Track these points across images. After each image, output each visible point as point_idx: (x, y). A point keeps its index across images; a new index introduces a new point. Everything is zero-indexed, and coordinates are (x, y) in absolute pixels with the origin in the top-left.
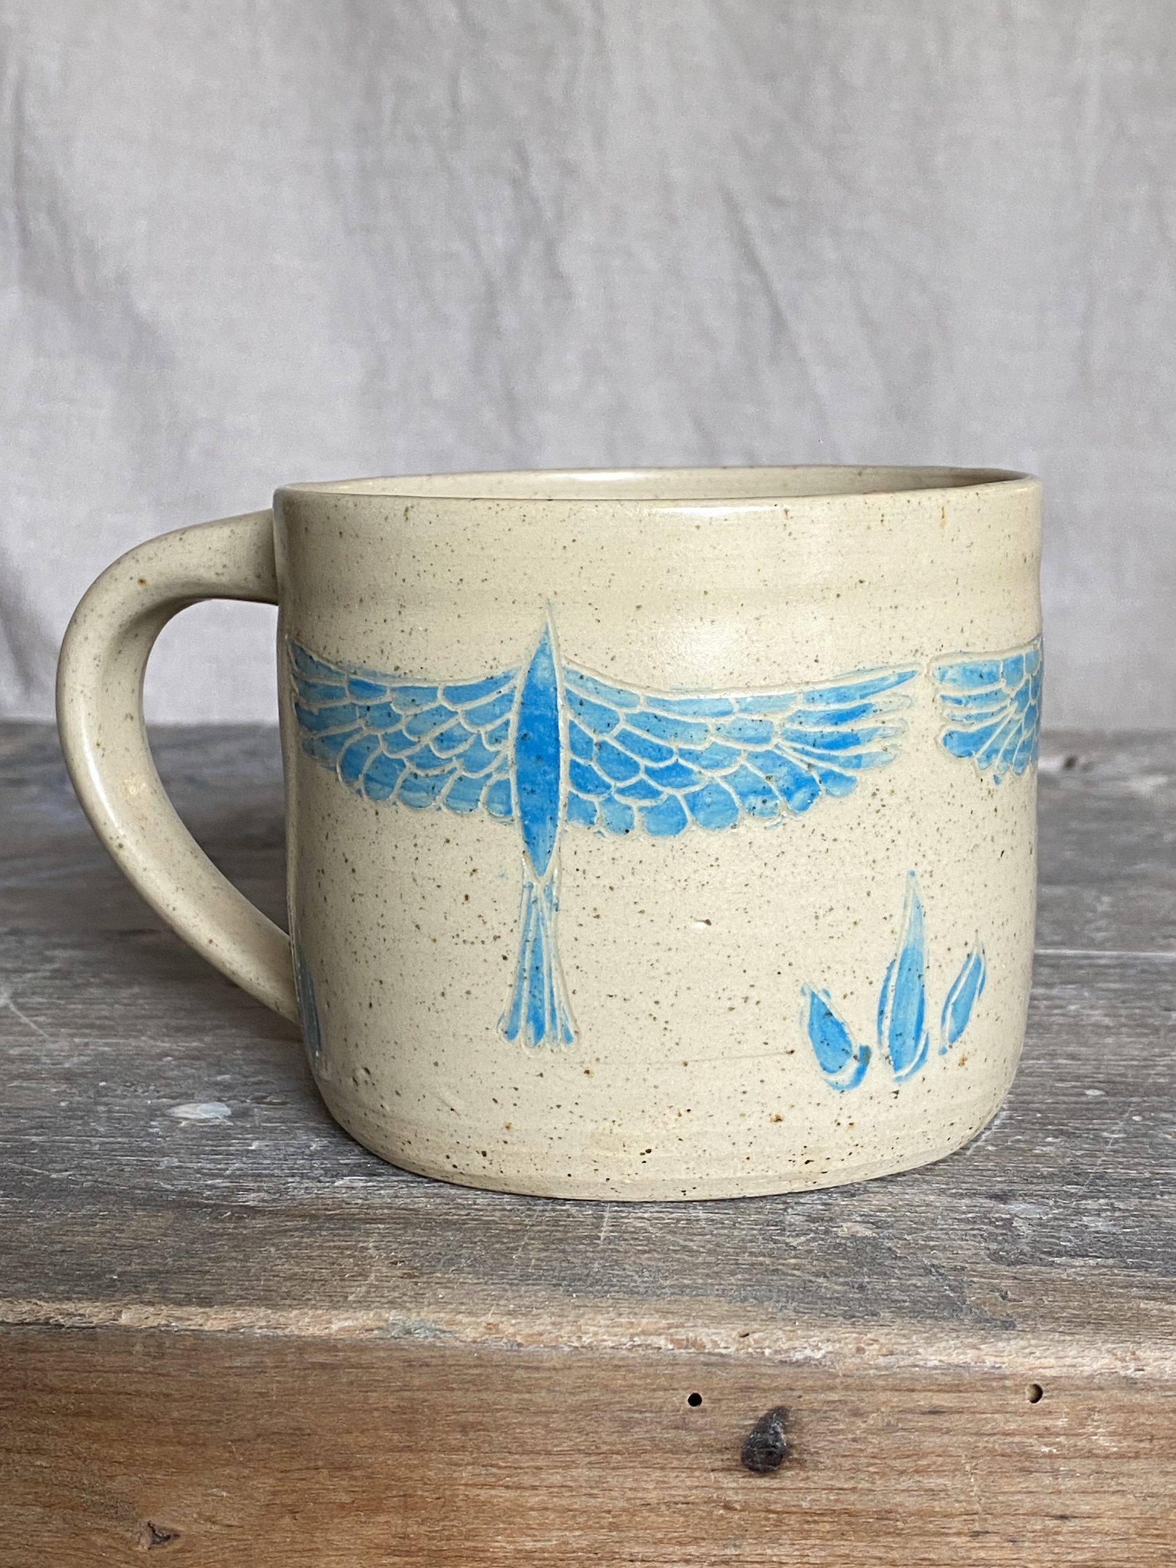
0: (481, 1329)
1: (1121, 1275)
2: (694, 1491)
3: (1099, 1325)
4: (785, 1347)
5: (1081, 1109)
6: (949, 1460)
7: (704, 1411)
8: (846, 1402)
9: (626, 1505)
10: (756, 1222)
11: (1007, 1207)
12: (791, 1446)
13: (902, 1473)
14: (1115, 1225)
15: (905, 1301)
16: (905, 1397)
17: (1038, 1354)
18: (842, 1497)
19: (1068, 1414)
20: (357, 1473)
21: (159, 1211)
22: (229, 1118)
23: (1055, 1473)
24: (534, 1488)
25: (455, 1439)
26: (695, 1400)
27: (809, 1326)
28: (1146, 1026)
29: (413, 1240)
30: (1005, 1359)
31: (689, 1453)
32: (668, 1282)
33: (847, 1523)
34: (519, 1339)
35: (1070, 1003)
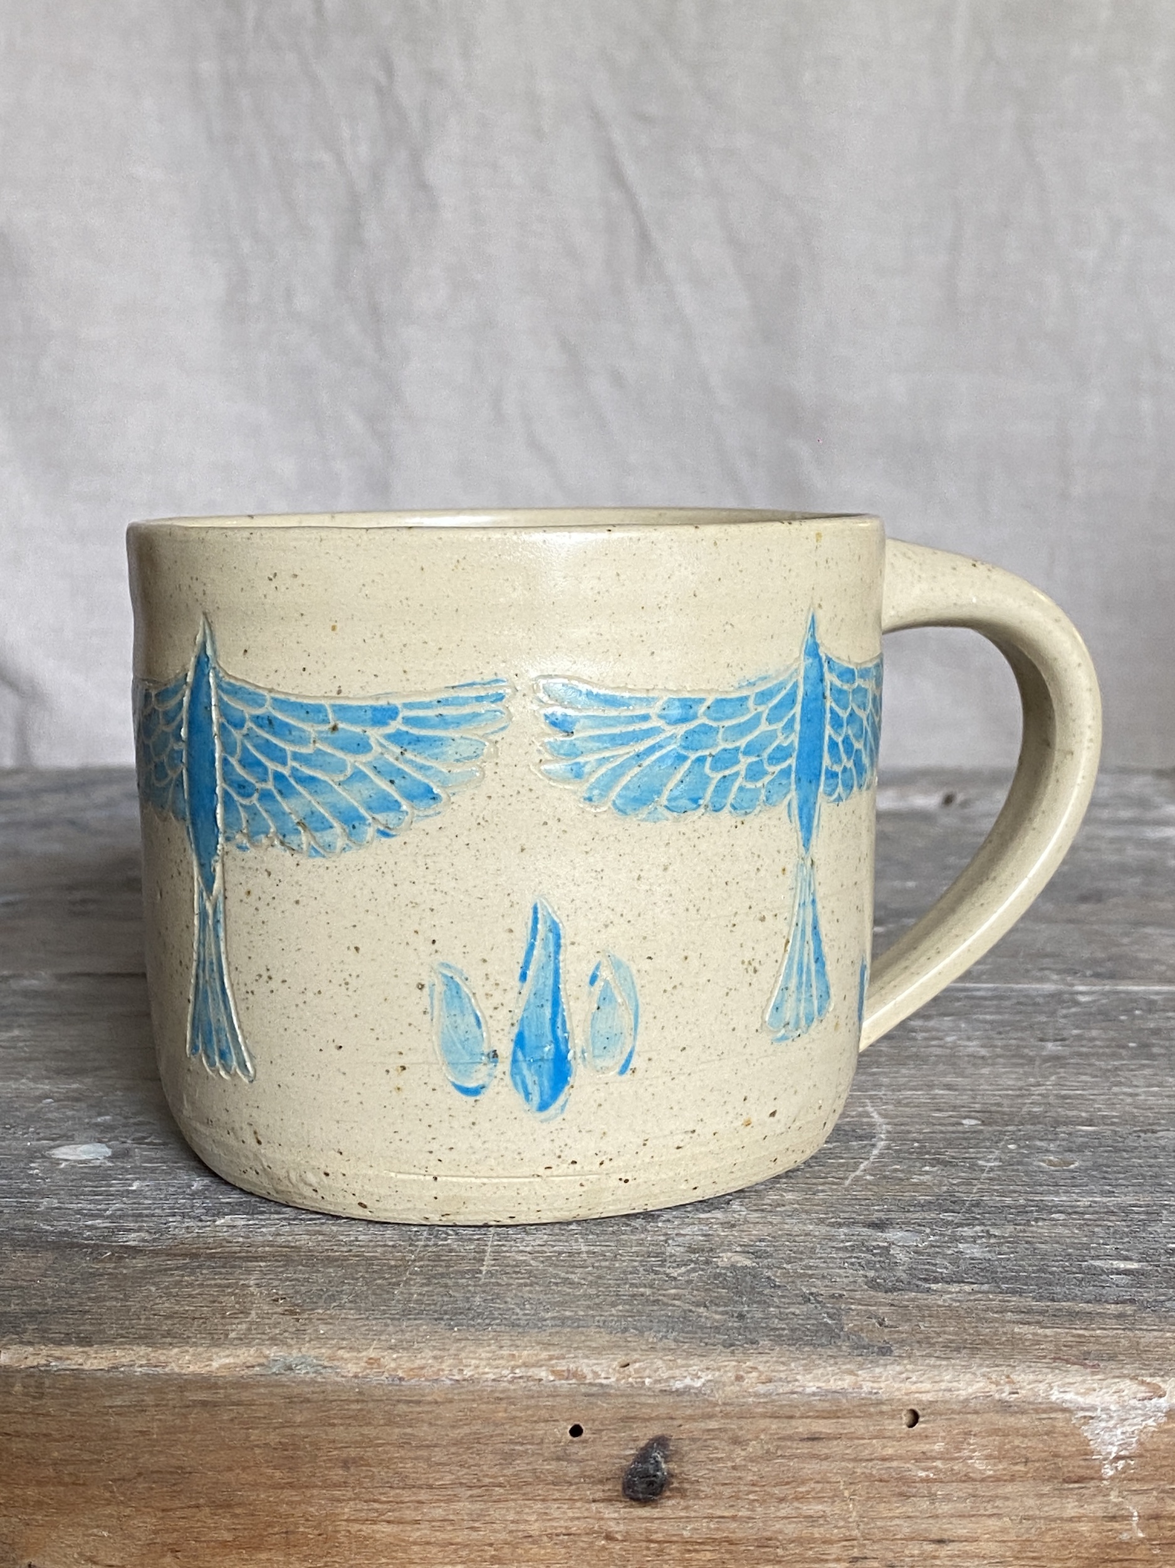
0: (363, 1364)
1: (996, 1301)
2: (576, 1522)
3: (974, 1350)
4: (665, 1376)
5: (958, 1138)
6: (828, 1486)
7: (585, 1441)
8: (725, 1430)
9: (509, 1539)
10: (637, 1254)
11: (884, 1235)
12: (672, 1476)
13: (782, 1500)
14: (989, 1252)
15: (784, 1329)
16: (784, 1423)
17: (914, 1379)
18: (723, 1526)
19: (944, 1438)
20: (238, 1511)
21: (38, 1252)
22: (110, 1158)
23: (932, 1498)
24: (417, 1522)
25: (338, 1474)
26: (576, 1431)
27: (689, 1354)
28: (1022, 1057)
29: (295, 1276)
30: (882, 1385)
31: (570, 1484)
32: (550, 1315)
33: (728, 1551)
34: (400, 1374)
35: (947, 1035)
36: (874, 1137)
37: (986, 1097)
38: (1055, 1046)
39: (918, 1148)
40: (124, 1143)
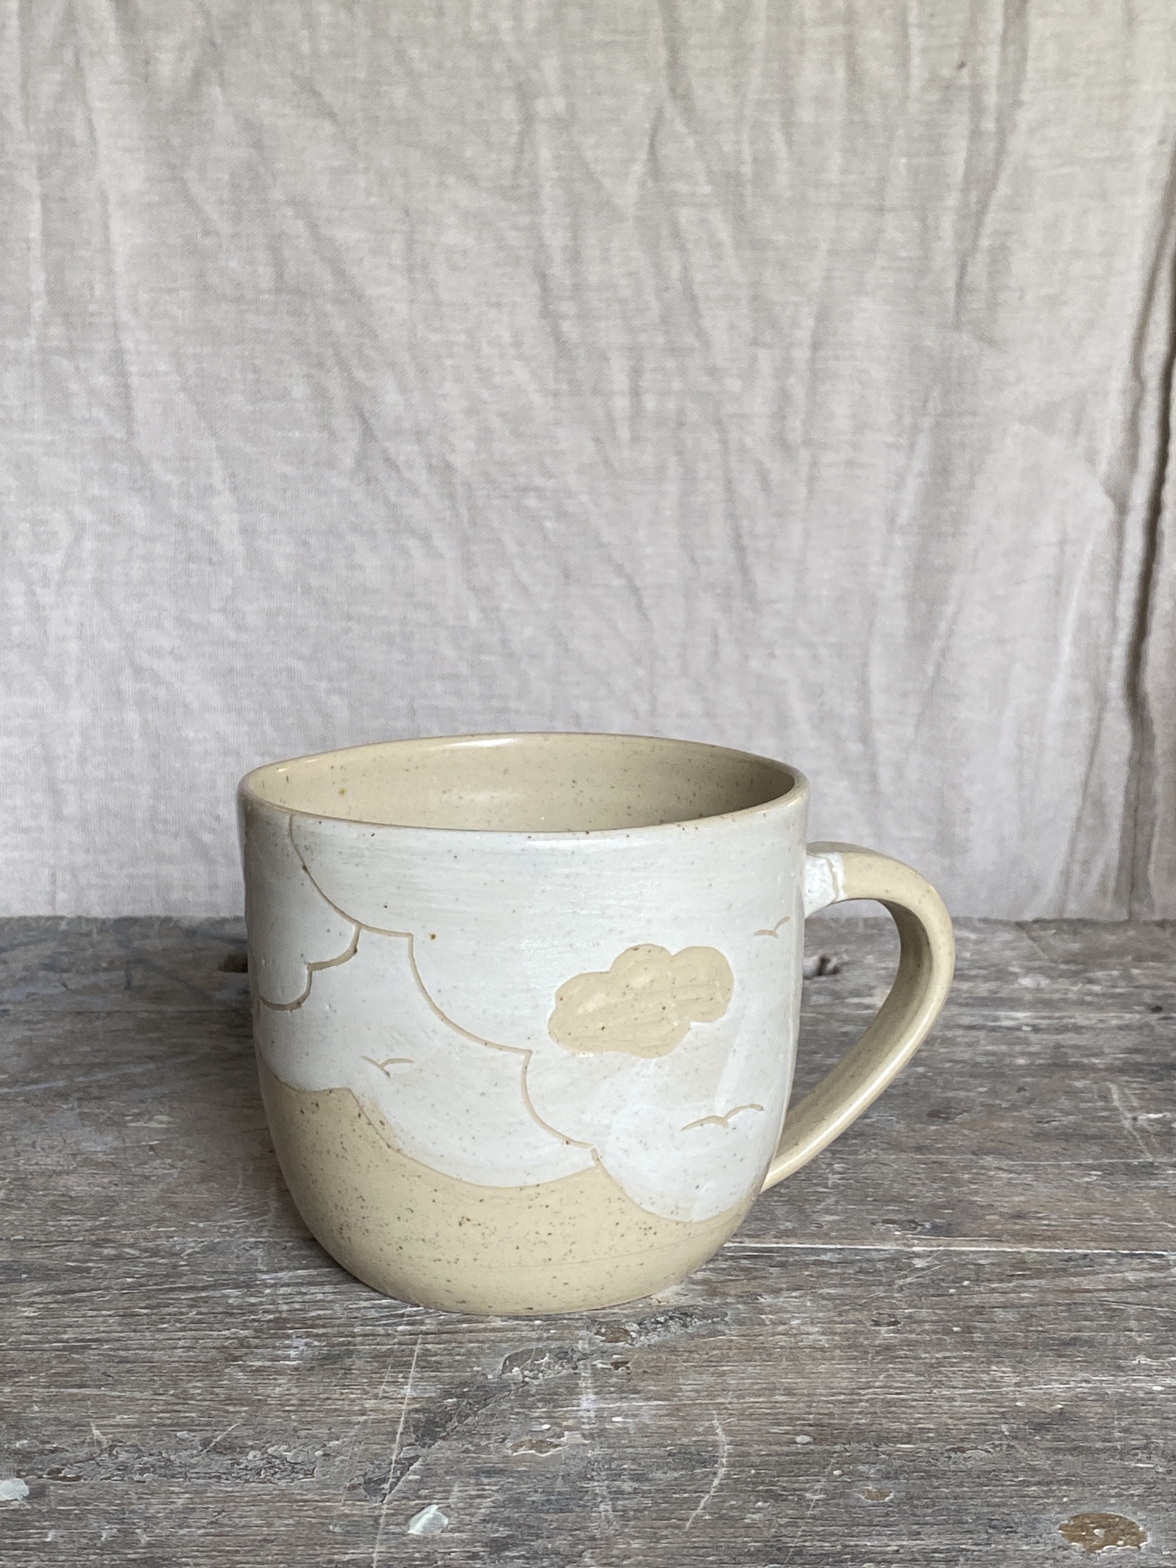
36: (716, 1462)
37: (821, 1405)
38: (888, 1332)
39: (755, 1476)
40: (40, 1477)
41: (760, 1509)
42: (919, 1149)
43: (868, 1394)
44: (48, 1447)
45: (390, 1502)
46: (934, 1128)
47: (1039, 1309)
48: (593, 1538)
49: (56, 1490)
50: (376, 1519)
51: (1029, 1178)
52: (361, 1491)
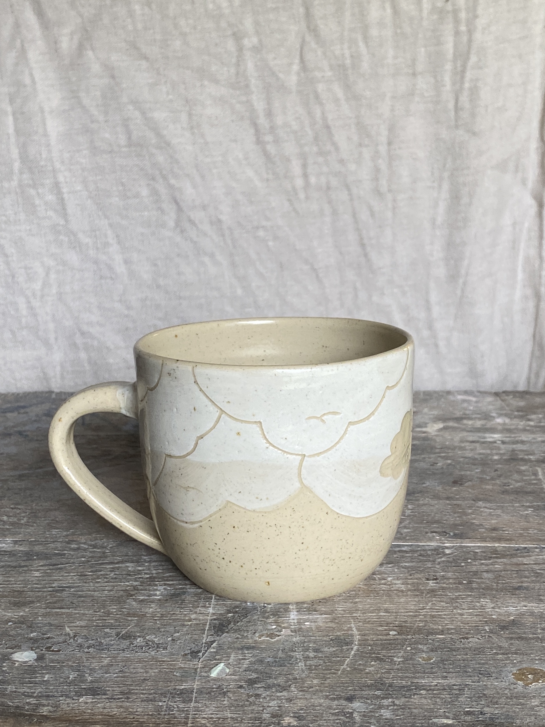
5: (387, 644)
11: (352, 705)
22: (35, 660)
35: (388, 576)
36: (352, 643)
37: (401, 617)
38: (433, 583)
39: (370, 650)
40: (42, 650)
41: (373, 666)
42: (448, 498)
43: (423, 612)
44: (45, 636)
45: (202, 662)
46: (455, 488)
47: (503, 572)
48: (296, 679)
49: (49, 656)
50: (196, 669)
51: (499, 512)
52: (189, 656)
